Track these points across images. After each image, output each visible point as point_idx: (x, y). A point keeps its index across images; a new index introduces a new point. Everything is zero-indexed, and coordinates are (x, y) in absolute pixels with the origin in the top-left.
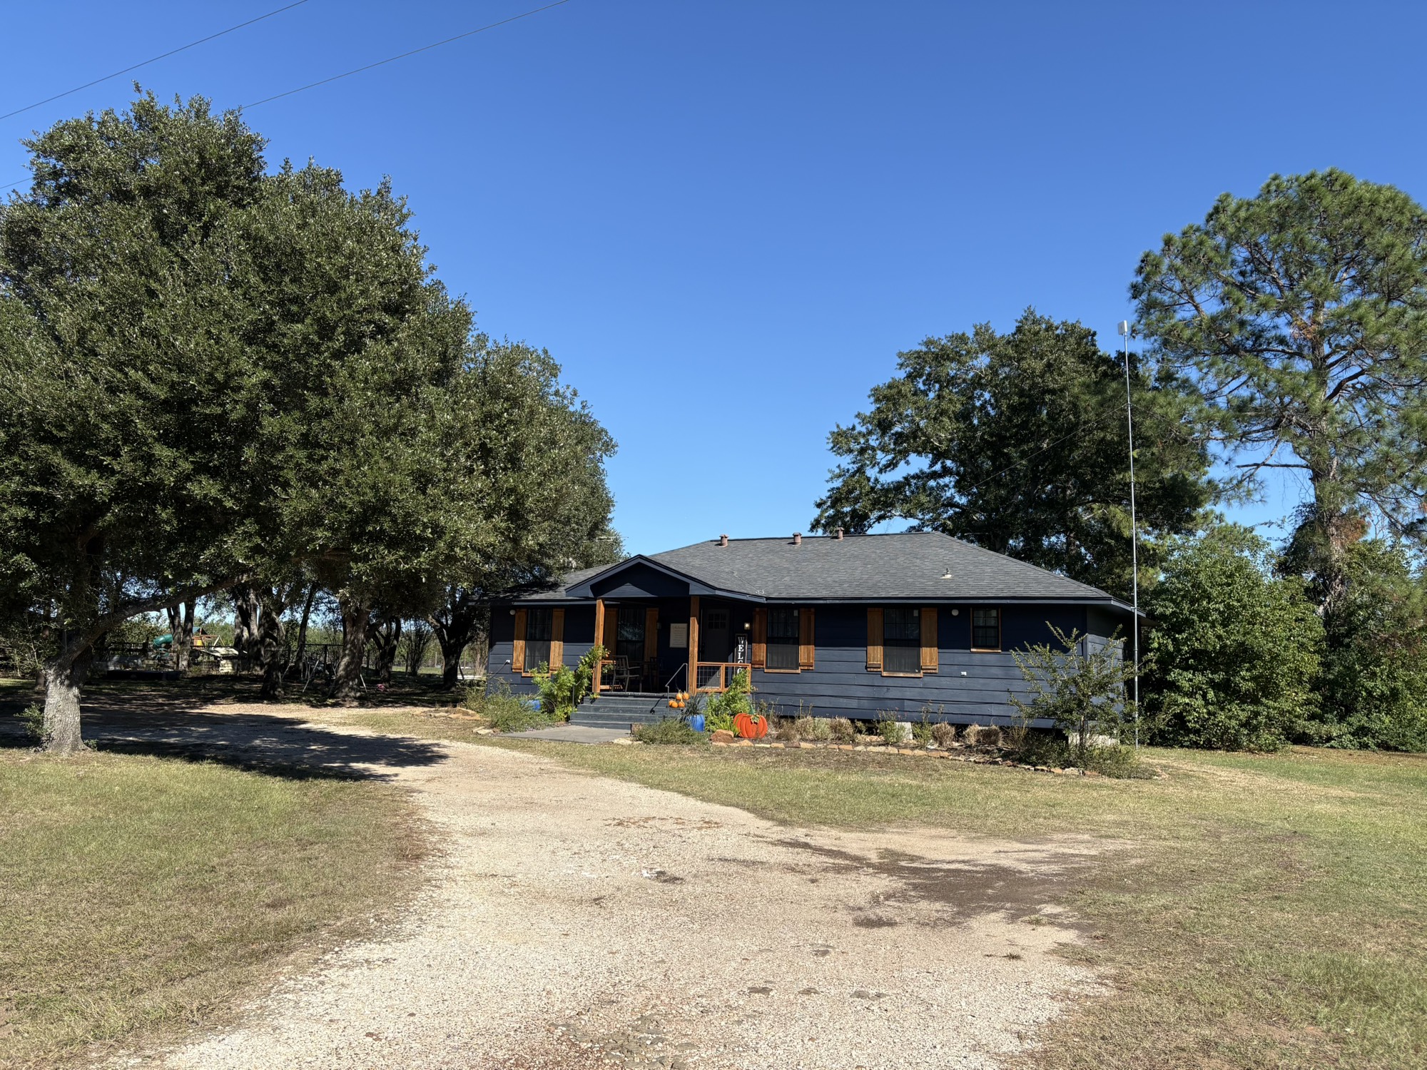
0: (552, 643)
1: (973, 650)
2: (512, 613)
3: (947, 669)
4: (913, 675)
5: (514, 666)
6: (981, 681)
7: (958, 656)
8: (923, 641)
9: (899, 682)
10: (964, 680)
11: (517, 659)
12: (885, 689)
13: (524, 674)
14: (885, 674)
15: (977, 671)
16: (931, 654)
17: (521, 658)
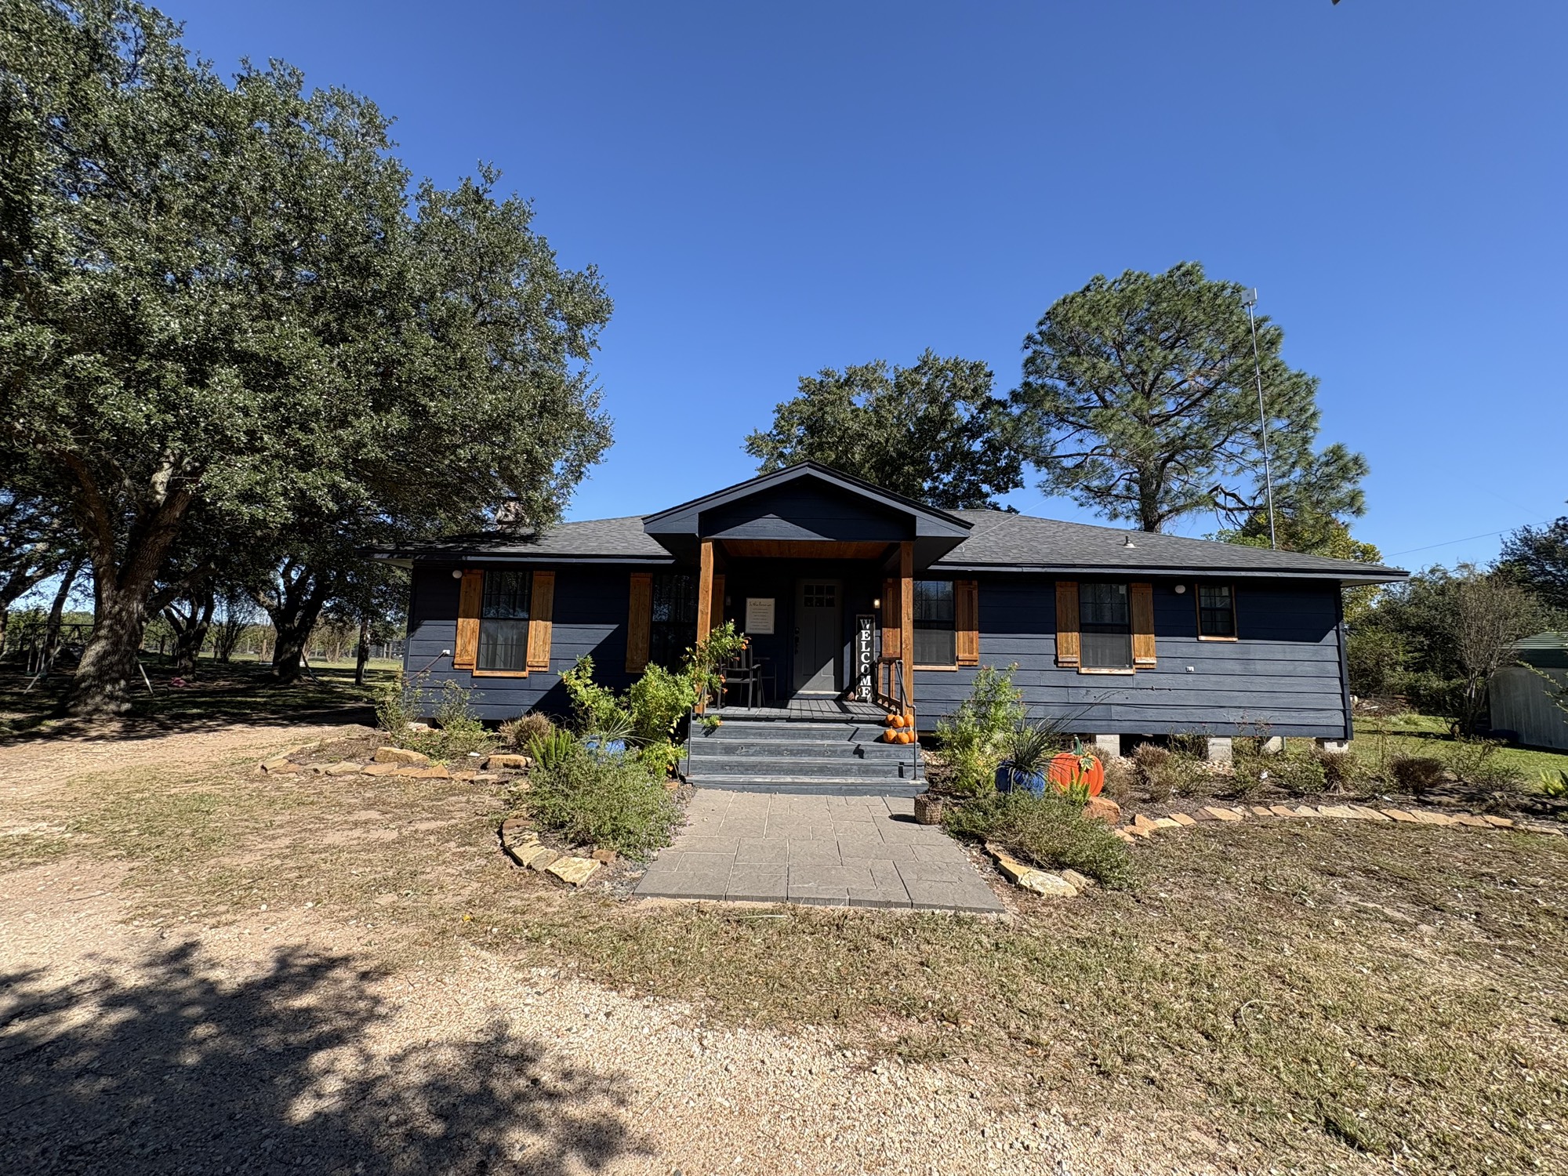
0: (532, 624)
1: (1202, 638)
2: (456, 575)
3: (1168, 664)
4: (1123, 672)
5: (457, 660)
6: (1213, 678)
7: (1182, 646)
8: (1136, 626)
9: (1104, 682)
10: (1190, 678)
11: (465, 649)
12: (1084, 691)
13: (477, 673)
14: (1083, 670)
15: (1207, 666)
16: (1147, 644)
17: (473, 647)
